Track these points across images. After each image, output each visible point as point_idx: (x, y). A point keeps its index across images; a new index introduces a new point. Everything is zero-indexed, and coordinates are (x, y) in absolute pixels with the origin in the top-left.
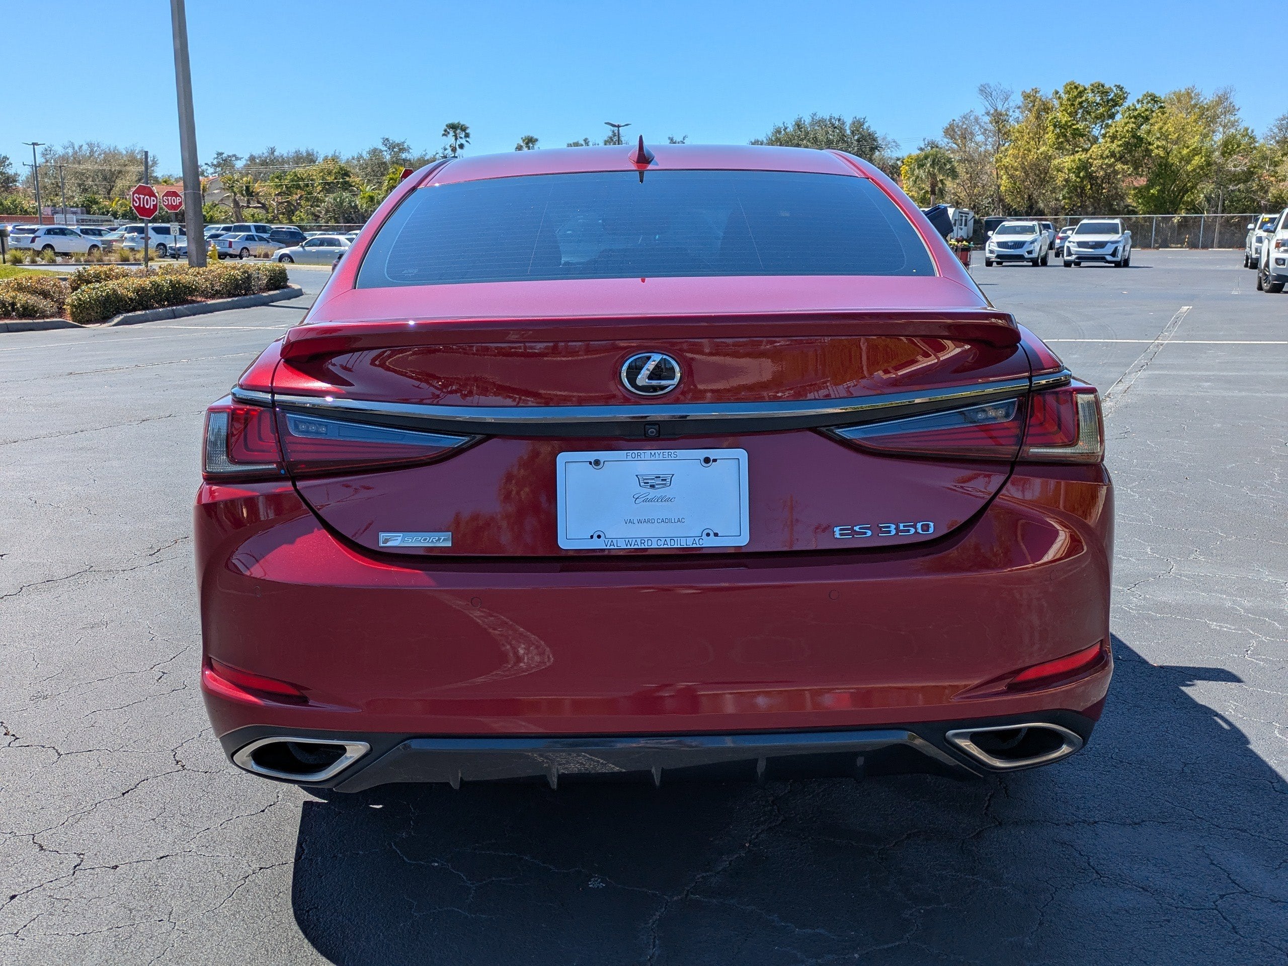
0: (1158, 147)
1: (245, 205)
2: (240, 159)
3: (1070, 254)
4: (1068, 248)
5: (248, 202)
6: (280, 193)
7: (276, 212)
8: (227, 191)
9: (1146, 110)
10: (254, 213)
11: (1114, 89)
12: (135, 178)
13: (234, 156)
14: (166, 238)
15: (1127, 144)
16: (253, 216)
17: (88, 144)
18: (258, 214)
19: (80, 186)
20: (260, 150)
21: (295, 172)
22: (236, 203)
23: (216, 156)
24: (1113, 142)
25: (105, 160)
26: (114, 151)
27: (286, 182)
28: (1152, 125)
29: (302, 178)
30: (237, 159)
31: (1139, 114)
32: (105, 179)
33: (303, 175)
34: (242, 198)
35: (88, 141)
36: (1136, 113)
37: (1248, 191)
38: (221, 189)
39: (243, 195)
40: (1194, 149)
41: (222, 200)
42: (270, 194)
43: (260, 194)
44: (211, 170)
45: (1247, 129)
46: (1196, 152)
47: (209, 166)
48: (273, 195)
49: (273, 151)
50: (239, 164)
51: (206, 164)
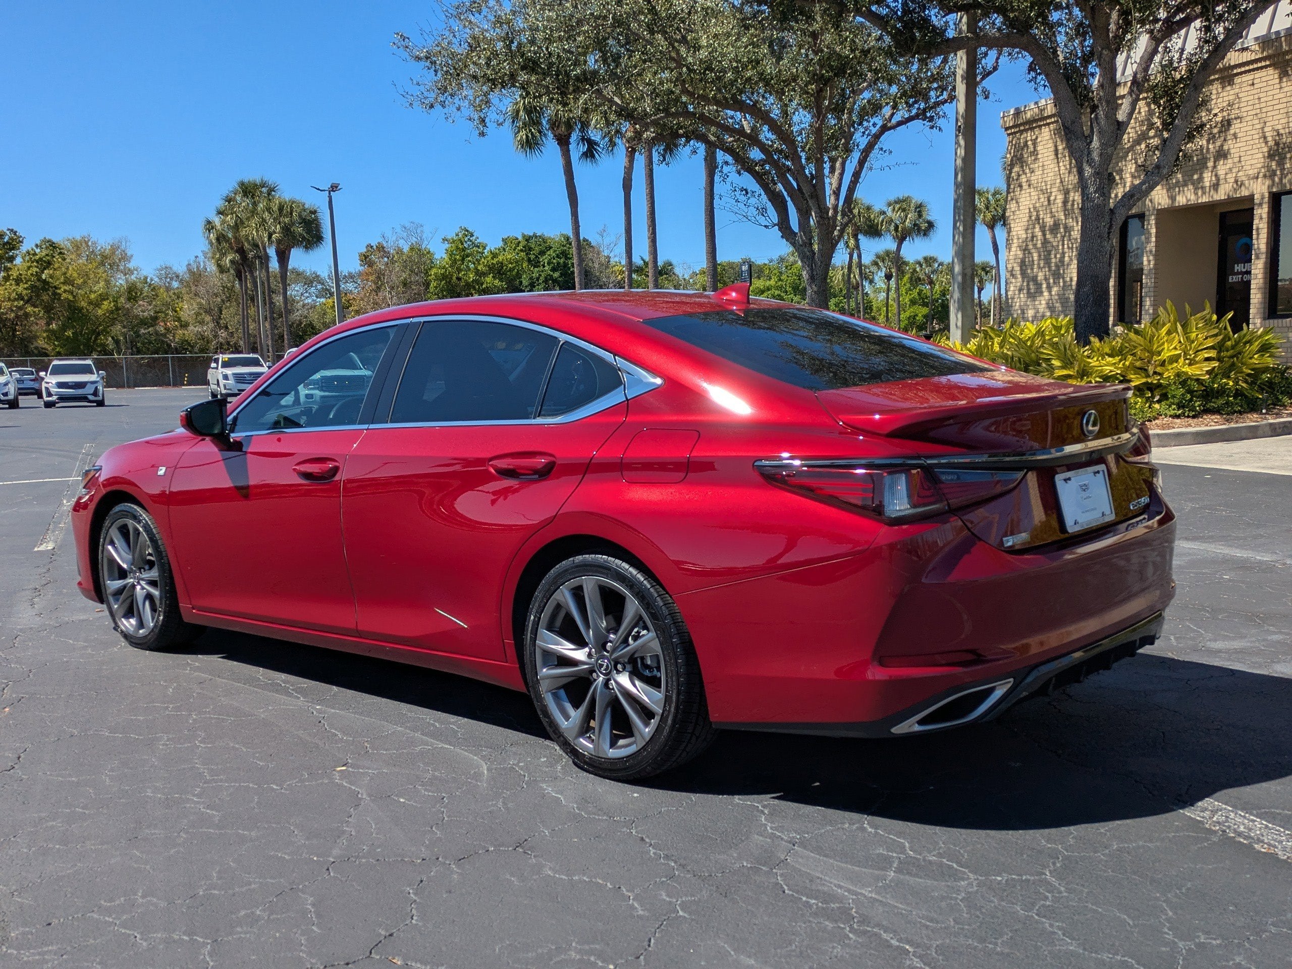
0: (65, 291)
3: (49, 394)
4: (47, 389)
9: (47, 255)
11: (8, 232)
15: (32, 287)
24: (18, 284)
28: (55, 270)
31: (41, 259)
36: (37, 257)
37: (157, 333)
40: (100, 295)
45: (146, 278)
46: (103, 297)
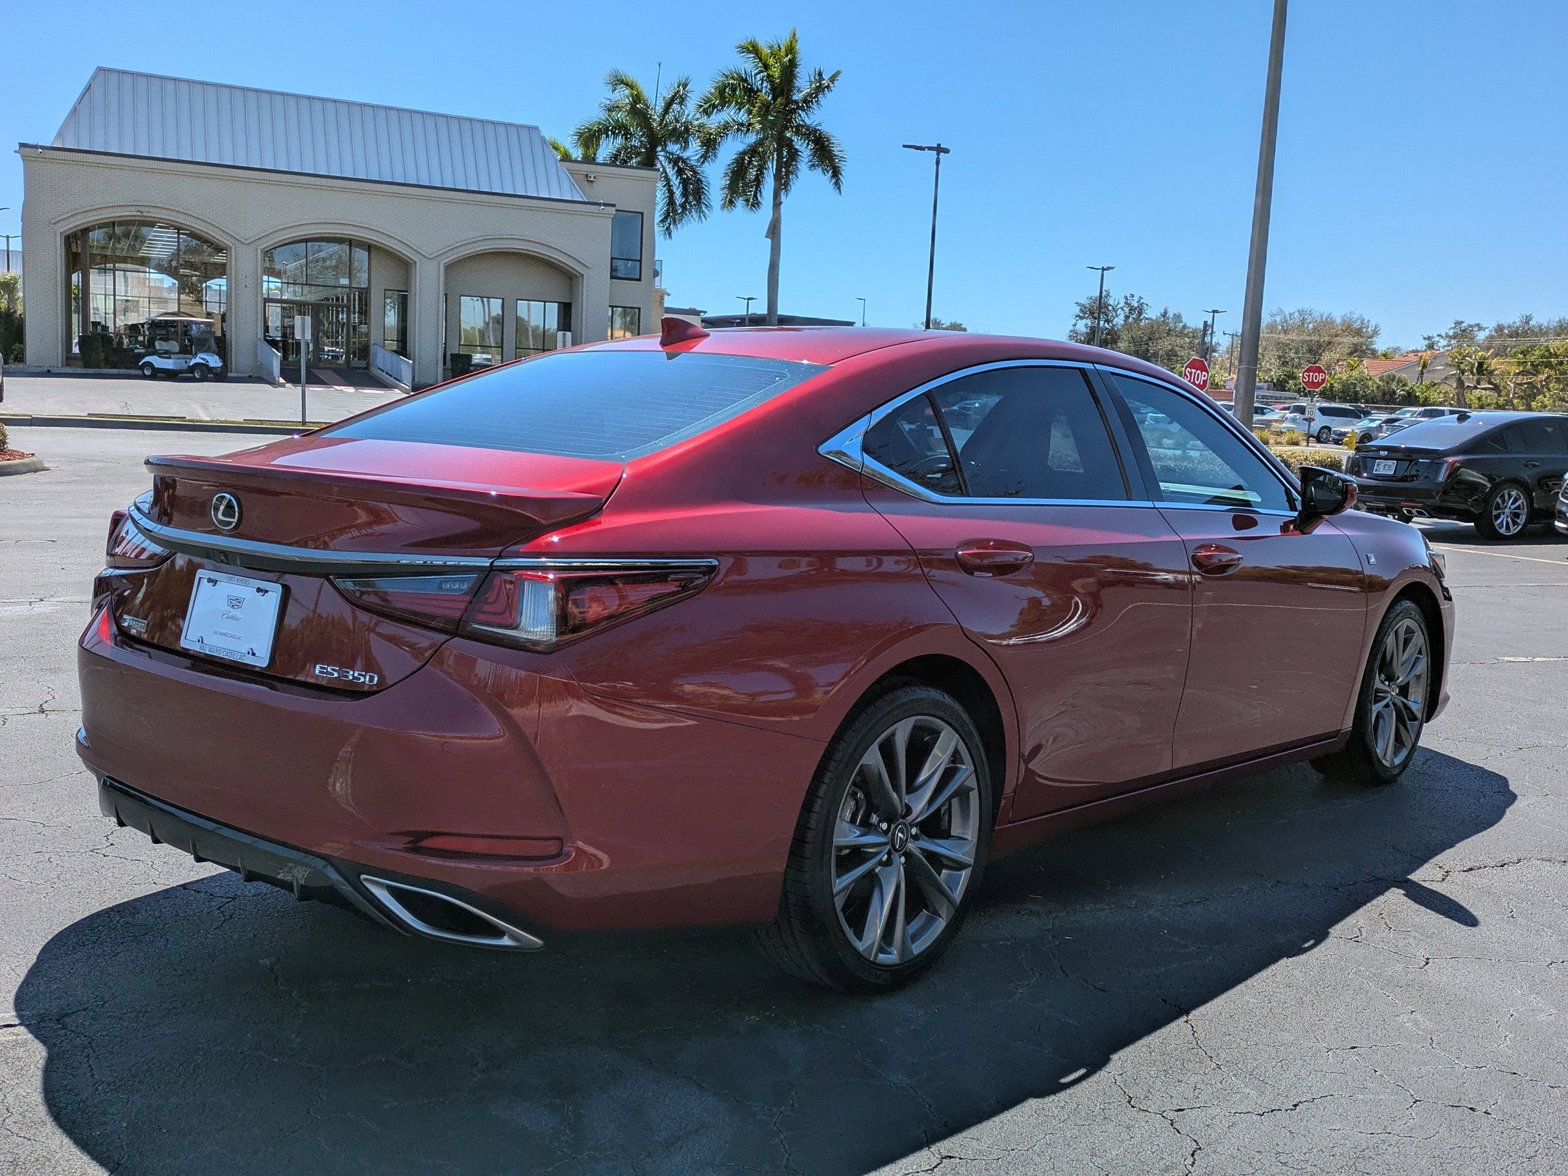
1: (1472, 385)
2: (1484, 329)
5: (1478, 382)
6: (1522, 371)
7: (1511, 396)
8: (1453, 368)
10: (1482, 396)
12: (1347, 350)
13: (1478, 325)
14: (1333, 420)
16: (1479, 399)
17: (1299, 311)
18: (1486, 398)
19: (1280, 359)
20: (1512, 318)
21: (1547, 347)
22: (1460, 383)
23: (1453, 325)
25: (1315, 329)
26: (1326, 319)
27: (1532, 359)
29: (1556, 353)
30: (1480, 328)
32: (1310, 351)
33: (1558, 349)
34: (1471, 376)
35: (1300, 308)
38: (1447, 365)
39: (1472, 373)
41: (1446, 378)
42: (1509, 373)
43: (1496, 372)
44: (1443, 342)
47: (1442, 337)
48: (1512, 374)
49: (1528, 319)
50: (1481, 336)
51: (1438, 335)
